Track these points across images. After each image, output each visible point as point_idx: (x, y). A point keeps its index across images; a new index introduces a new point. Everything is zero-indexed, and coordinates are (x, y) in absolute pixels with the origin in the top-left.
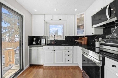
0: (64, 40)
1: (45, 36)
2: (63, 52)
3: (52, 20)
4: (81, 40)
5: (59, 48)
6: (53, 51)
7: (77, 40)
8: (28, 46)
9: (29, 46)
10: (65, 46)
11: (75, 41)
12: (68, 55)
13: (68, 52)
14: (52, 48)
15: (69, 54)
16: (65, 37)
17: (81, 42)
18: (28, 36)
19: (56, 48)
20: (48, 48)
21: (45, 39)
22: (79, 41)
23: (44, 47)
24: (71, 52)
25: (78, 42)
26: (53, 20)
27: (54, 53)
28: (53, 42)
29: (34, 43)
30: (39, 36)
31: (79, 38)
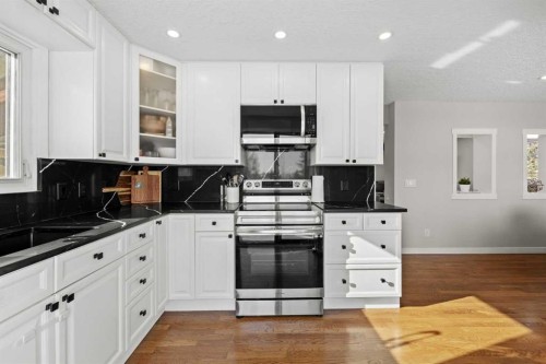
0: (31, 186)
7: (113, 186)
11: (105, 190)
17: (130, 196)
22: (119, 190)
25: (117, 197)
31: (121, 175)
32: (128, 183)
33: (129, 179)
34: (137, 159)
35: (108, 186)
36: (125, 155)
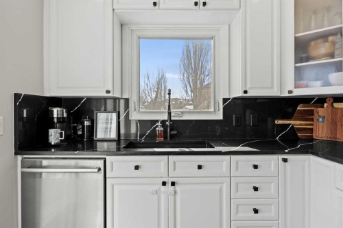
0: (220, 116)
1: (115, 99)
2: (221, 189)
3: (155, 4)
4: (312, 120)
5: (200, 167)
6: (164, 184)
7: (289, 118)
8: (16, 154)
9: (20, 158)
10: (234, 157)
11: (278, 122)
12: (256, 211)
13: (256, 189)
14: (156, 165)
15: (256, 200)
16: (225, 100)
17: (312, 130)
18: (17, 96)
19: (183, 165)
20: (137, 168)
21: (114, 115)
22: (296, 123)
23: (109, 159)
24: (269, 190)
25: (293, 130)
26: (161, 5)
27: (171, 198)
28: (160, 129)
29: (54, 136)
30: (81, 99)
31: (298, 108)
32: (308, 116)
33: (311, 113)
34: (290, 92)
35: (283, 118)
36: (275, 89)
